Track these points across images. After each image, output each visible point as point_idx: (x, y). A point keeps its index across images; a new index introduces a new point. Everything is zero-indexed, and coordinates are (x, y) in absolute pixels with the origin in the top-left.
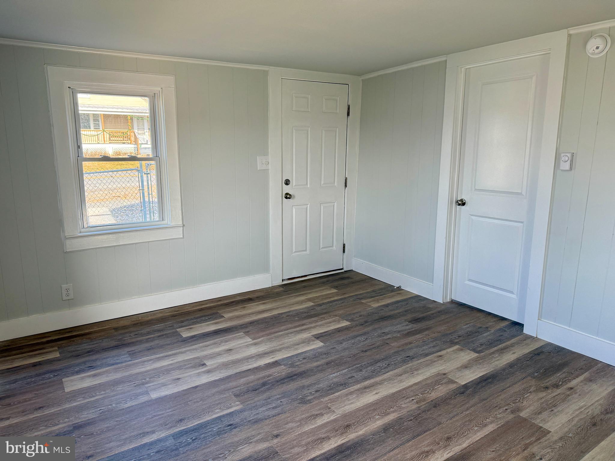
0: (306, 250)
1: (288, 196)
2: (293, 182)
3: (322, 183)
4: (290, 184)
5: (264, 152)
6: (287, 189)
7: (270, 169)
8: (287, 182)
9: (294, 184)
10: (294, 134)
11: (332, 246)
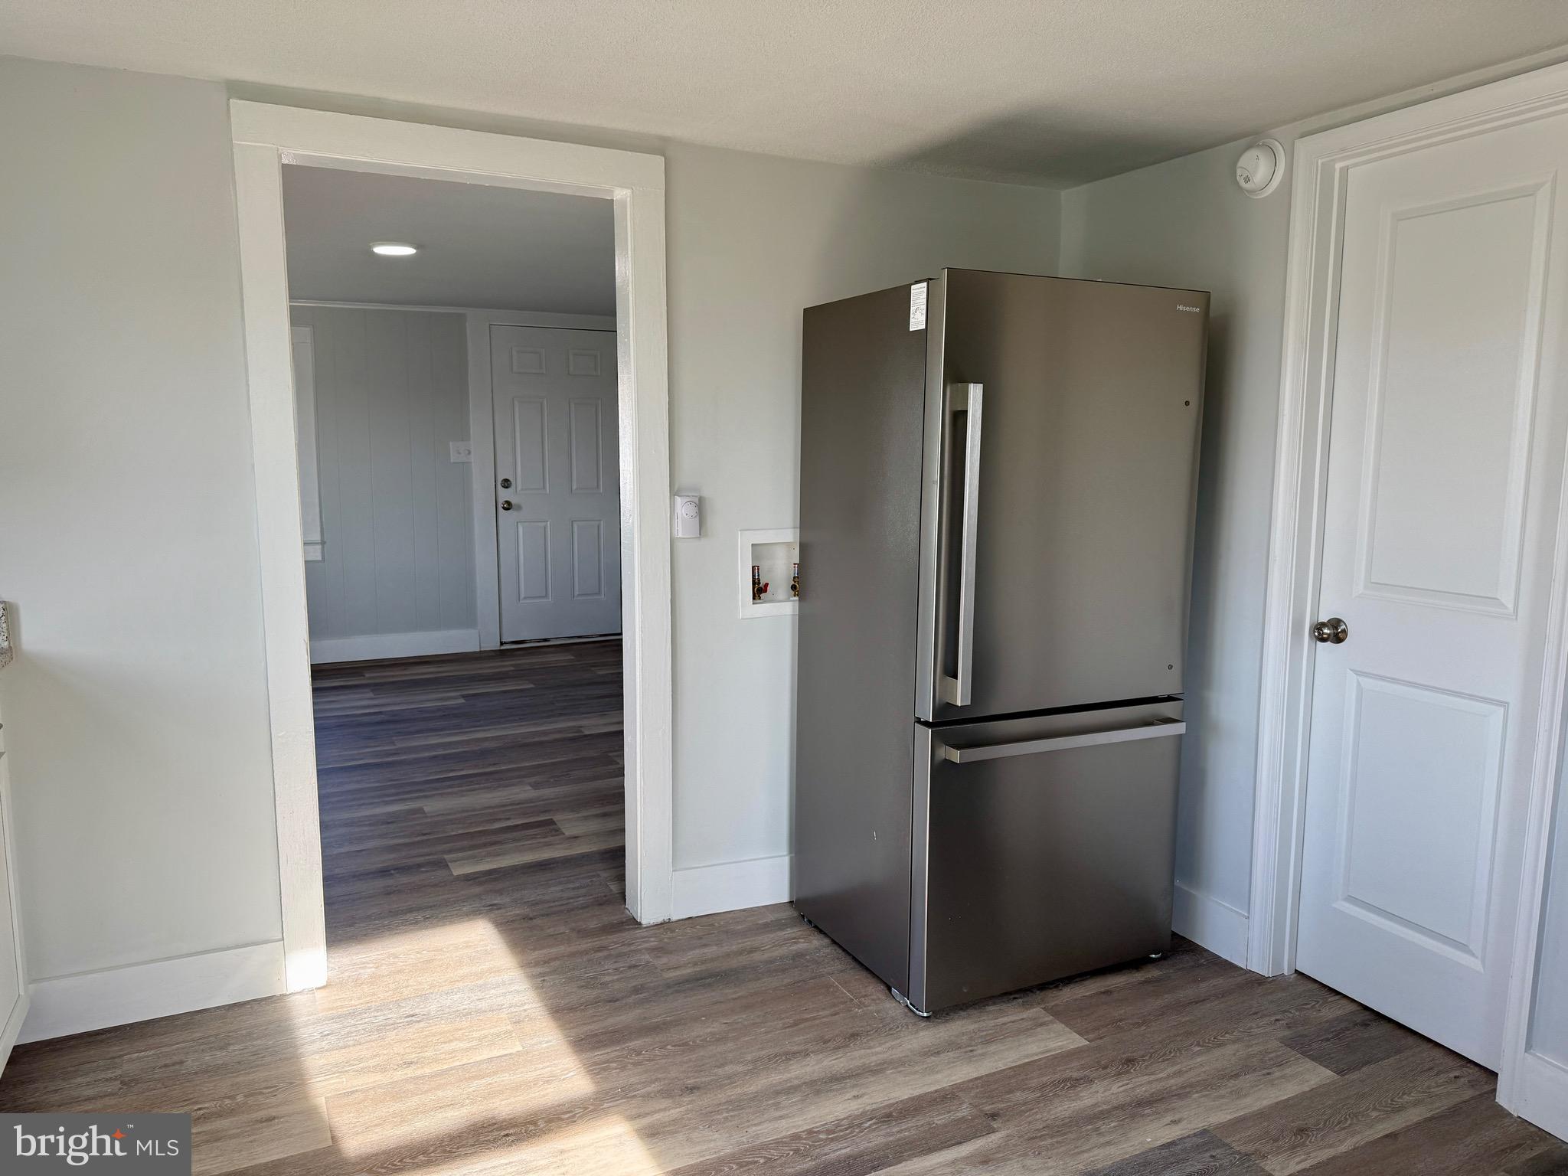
0: (546, 596)
1: (508, 506)
2: (518, 483)
3: (574, 487)
4: (512, 487)
5: (464, 435)
6: (505, 495)
7: (473, 461)
8: (506, 484)
9: (519, 488)
10: (517, 409)
11: (599, 593)
